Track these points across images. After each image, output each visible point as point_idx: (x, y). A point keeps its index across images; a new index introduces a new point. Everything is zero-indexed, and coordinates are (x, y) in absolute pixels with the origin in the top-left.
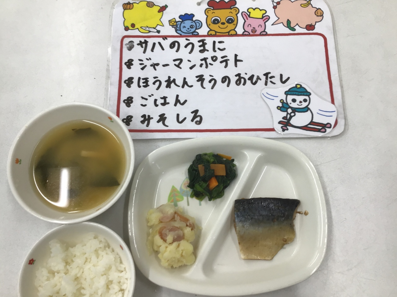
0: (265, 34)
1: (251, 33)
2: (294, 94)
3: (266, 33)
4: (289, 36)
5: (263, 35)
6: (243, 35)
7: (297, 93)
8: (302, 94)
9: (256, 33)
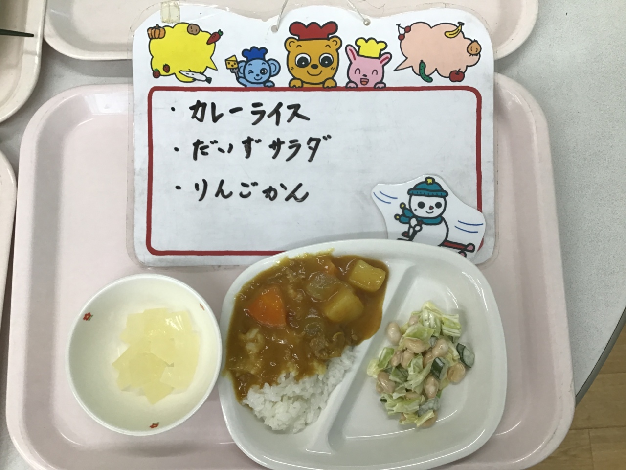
0: (382, 87)
1: (360, 85)
2: (423, 194)
3: (383, 85)
4: (421, 92)
5: (380, 89)
6: (346, 88)
7: (426, 193)
8: (435, 194)
9: (368, 86)
